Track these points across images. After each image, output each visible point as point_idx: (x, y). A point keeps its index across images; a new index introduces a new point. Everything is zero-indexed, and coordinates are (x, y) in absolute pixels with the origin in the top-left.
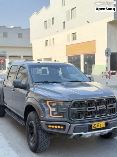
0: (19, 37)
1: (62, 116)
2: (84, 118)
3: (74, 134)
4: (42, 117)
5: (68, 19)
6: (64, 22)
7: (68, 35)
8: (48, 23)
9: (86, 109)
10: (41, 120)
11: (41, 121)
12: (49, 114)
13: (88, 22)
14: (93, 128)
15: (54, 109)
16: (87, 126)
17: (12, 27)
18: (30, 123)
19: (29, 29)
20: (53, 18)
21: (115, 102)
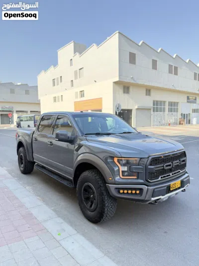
0: (26, 94)
1: (136, 177)
2: (161, 178)
3: (153, 199)
4: (110, 179)
5: (76, 78)
6: (72, 81)
7: (76, 93)
8: (56, 81)
9: (163, 166)
10: (108, 184)
11: (110, 185)
12: (119, 174)
13: (95, 81)
14: (171, 189)
15: (125, 169)
16: (166, 188)
17: (19, 84)
18: (84, 185)
19: (37, 86)
20: (61, 77)
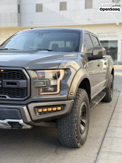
21: (25, 77)
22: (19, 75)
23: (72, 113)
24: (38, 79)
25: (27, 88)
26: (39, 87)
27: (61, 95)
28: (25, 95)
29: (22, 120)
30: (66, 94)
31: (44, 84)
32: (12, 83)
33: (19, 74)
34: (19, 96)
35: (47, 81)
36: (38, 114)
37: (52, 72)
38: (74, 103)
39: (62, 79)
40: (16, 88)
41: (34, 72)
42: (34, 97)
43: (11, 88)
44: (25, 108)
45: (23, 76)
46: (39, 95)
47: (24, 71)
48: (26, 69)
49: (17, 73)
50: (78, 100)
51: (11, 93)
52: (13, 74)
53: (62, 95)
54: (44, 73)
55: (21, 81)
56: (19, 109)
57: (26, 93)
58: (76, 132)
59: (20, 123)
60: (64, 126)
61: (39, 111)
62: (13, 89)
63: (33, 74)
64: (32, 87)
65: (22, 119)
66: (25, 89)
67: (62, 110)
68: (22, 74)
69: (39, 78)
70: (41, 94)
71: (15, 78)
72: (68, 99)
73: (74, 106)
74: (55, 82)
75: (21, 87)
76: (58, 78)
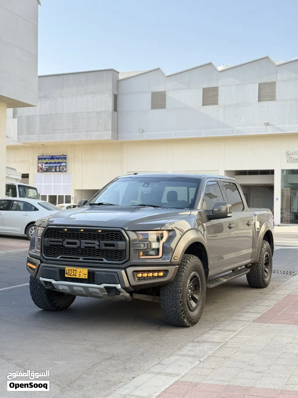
2: (61, 257)
9: (62, 242)
14: (66, 275)
16: (58, 270)
21: (123, 238)
22: (118, 236)
23: (176, 282)
24: (138, 241)
25: (125, 250)
26: (139, 250)
27: (163, 259)
28: (123, 259)
29: (120, 285)
30: (169, 259)
31: (144, 246)
32: (110, 245)
33: (118, 234)
34: (117, 259)
35: (148, 243)
36: (137, 279)
37: (157, 234)
38: (180, 270)
39: (165, 242)
40: (115, 250)
41: (134, 233)
42: (134, 261)
43: (108, 250)
44: (123, 272)
45: (122, 238)
46: (139, 258)
47: (123, 232)
48: (125, 230)
49: (115, 234)
50: (185, 267)
51: (109, 256)
52: (111, 235)
53: (166, 259)
54: (148, 234)
55: (120, 243)
56: (116, 273)
57: (124, 256)
58: (181, 304)
59: (117, 288)
60: (168, 297)
61: (138, 276)
62: (112, 251)
63: (133, 236)
64: (132, 249)
65: (120, 283)
66: (124, 251)
67: (164, 276)
68: (121, 235)
69: (140, 240)
70: (141, 257)
71: (113, 239)
72: (171, 264)
73: (180, 273)
74: (157, 245)
75: (119, 249)
76: (161, 240)
